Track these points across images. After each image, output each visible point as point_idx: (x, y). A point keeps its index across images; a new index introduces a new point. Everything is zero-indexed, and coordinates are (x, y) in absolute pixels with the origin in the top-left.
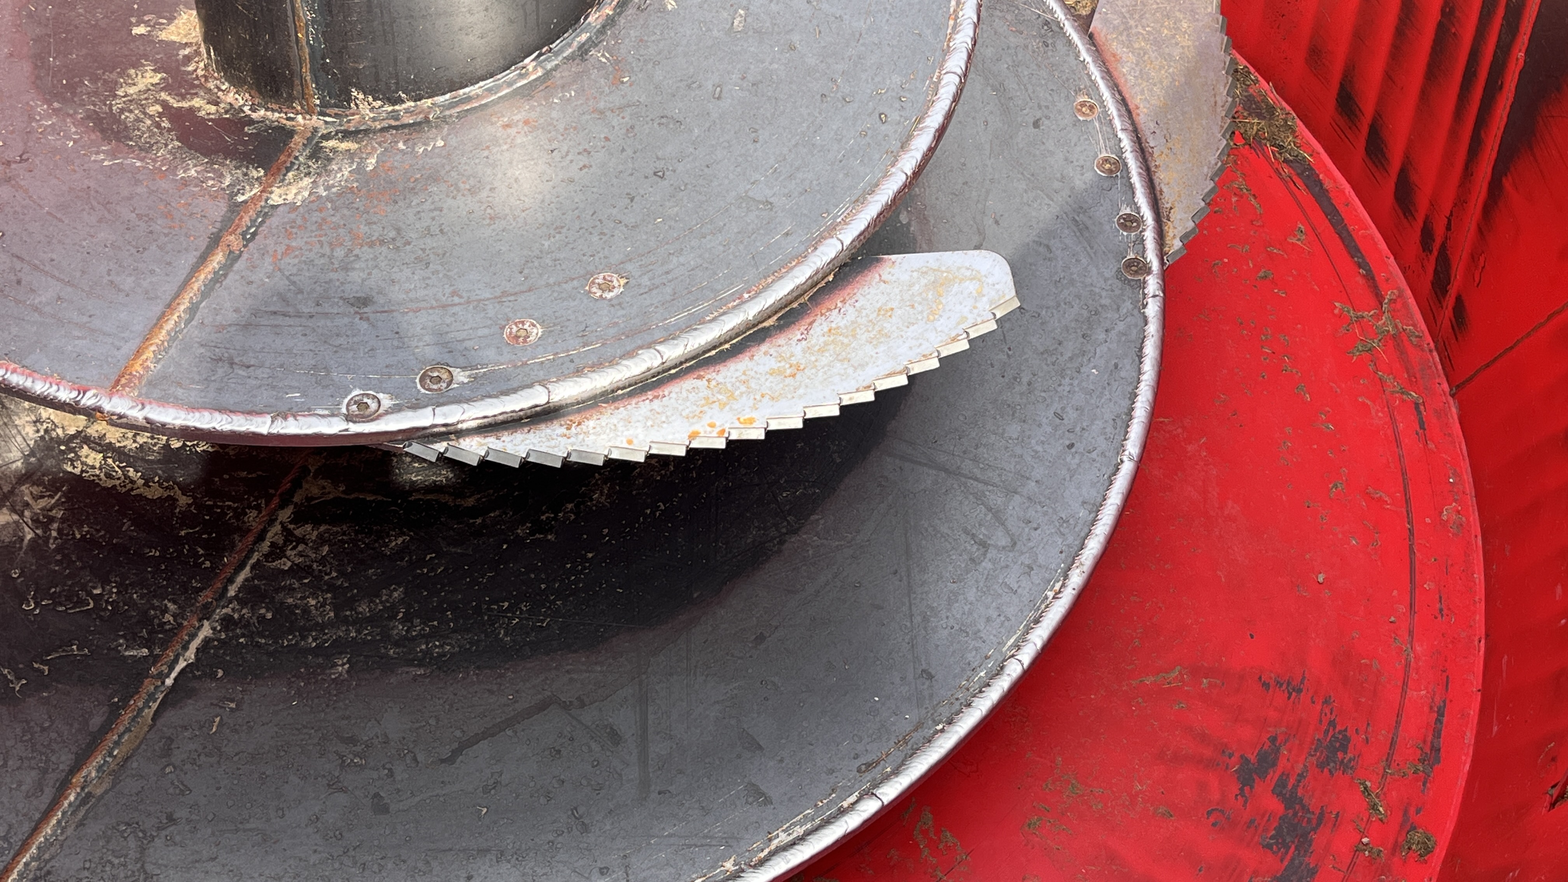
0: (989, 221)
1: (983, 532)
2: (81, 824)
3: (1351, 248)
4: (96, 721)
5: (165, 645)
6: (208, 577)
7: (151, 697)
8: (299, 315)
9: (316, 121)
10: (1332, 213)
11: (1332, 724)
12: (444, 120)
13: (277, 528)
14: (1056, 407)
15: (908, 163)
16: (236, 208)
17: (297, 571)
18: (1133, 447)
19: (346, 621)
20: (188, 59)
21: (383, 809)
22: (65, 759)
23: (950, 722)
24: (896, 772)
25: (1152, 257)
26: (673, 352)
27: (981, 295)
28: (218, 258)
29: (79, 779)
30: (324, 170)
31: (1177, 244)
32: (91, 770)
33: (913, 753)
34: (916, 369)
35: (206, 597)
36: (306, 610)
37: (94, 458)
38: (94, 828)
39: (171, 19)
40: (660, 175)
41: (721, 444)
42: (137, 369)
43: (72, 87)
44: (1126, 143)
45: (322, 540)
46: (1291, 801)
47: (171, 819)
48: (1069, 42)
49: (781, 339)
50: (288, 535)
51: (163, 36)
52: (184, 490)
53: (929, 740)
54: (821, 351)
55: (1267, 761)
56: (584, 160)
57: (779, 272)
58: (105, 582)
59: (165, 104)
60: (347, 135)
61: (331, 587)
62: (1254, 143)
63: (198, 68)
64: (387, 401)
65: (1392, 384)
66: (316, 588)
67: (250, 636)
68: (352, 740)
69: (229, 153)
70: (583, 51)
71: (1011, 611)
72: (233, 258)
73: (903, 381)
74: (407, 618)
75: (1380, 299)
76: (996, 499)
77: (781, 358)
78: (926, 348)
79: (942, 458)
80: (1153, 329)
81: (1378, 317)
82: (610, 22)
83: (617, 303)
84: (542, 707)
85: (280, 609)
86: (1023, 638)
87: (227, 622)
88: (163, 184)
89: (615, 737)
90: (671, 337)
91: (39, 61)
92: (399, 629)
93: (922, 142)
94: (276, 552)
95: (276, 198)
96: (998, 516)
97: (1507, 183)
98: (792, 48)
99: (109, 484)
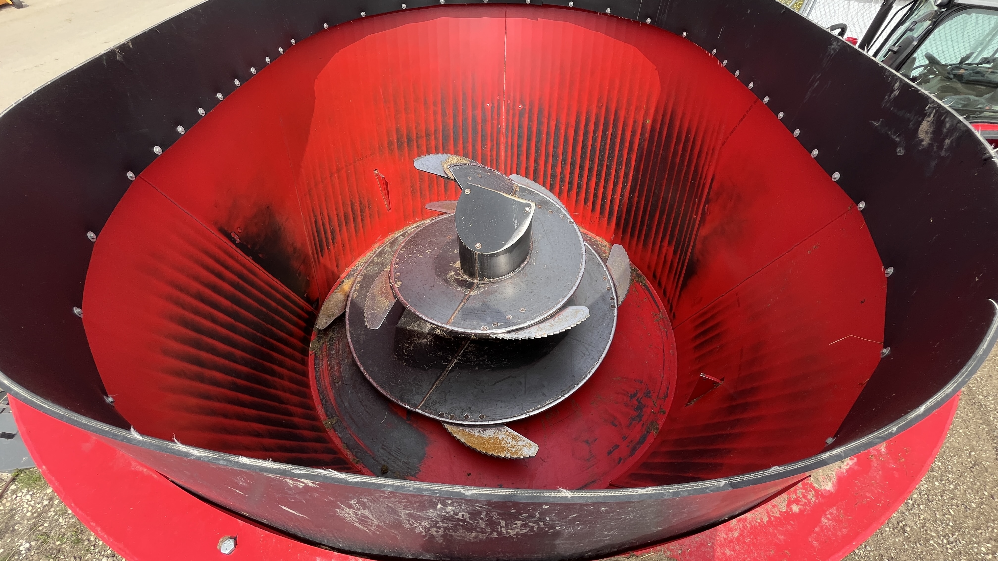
0: (587, 298)
1: (584, 352)
2: (436, 391)
3: (655, 302)
4: (439, 374)
5: (449, 363)
6: (456, 352)
7: (447, 371)
8: (475, 313)
9: (478, 281)
10: (652, 295)
11: (647, 389)
12: (498, 282)
13: (467, 344)
14: (598, 331)
15: (572, 291)
16: (465, 295)
17: (470, 352)
18: (611, 339)
19: (478, 361)
20: (458, 270)
21: (483, 392)
22: (434, 380)
23: (577, 385)
24: (568, 393)
25: (616, 305)
26: (533, 322)
27: (583, 314)
28: (463, 303)
29: (436, 384)
30: (479, 290)
31: (620, 303)
32: (437, 382)
33: (570, 390)
34: (572, 326)
35: (456, 355)
36: (471, 358)
37: (439, 331)
38: (438, 392)
39: (455, 263)
40: (532, 292)
41: (540, 337)
42: (450, 321)
43: (441, 274)
44: (612, 285)
45: (474, 347)
46: (640, 402)
47: (450, 391)
48: (602, 267)
49: (550, 320)
50: (469, 345)
51: (454, 266)
52: (453, 337)
53: (574, 387)
54: (557, 322)
55: (635, 395)
56: (520, 289)
57: (550, 309)
58: (440, 352)
59: (455, 278)
60: (483, 284)
61: (476, 355)
62: (638, 282)
63: (460, 271)
64: (488, 328)
65: (662, 328)
66: (473, 355)
67: (462, 362)
68: (479, 380)
69: (465, 286)
70: (520, 271)
71: (589, 366)
72: (465, 303)
73: (570, 328)
74: (488, 361)
75: (660, 311)
76: (587, 346)
77: (550, 323)
78: (574, 323)
79: (578, 339)
80: (615, 318)
81: (659, 315)
82: (525, 266)
83: (524, 313)
84: (509, 377)
85: (468, 358)
86: (591, 371)
87: (459, 359)
88: (454, 291)
89: (521, 383)
90: (532, 319)
91: (436, 270)
92: (486, 363)
93: (575, 288)
94: (467, 348)
95: (471, 294)
96: (587, 349)
97: (682, 293)
98: (554, 272)
99: (441, 335)
